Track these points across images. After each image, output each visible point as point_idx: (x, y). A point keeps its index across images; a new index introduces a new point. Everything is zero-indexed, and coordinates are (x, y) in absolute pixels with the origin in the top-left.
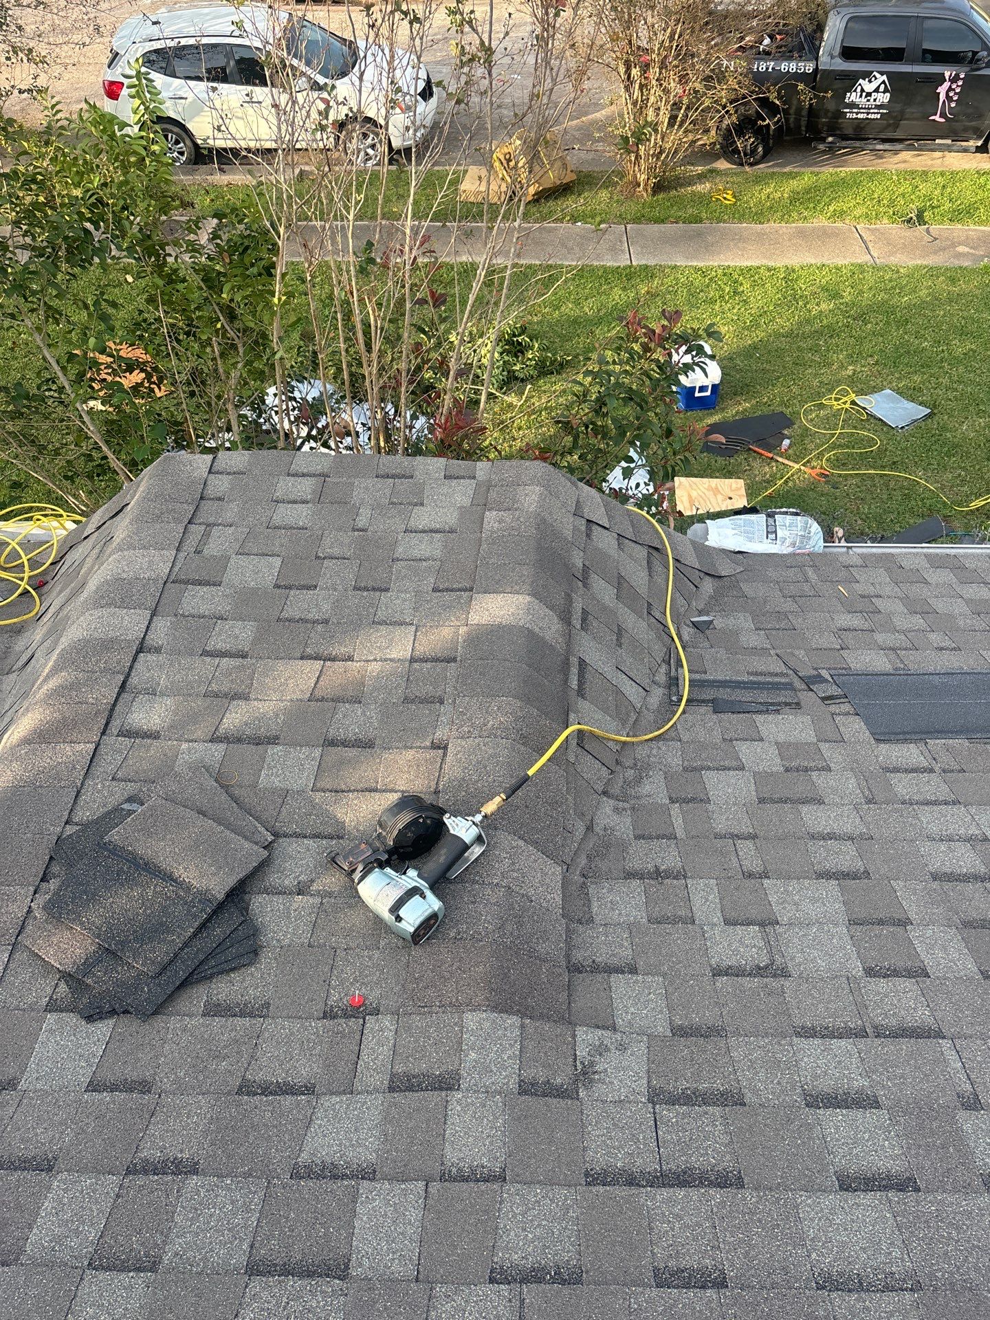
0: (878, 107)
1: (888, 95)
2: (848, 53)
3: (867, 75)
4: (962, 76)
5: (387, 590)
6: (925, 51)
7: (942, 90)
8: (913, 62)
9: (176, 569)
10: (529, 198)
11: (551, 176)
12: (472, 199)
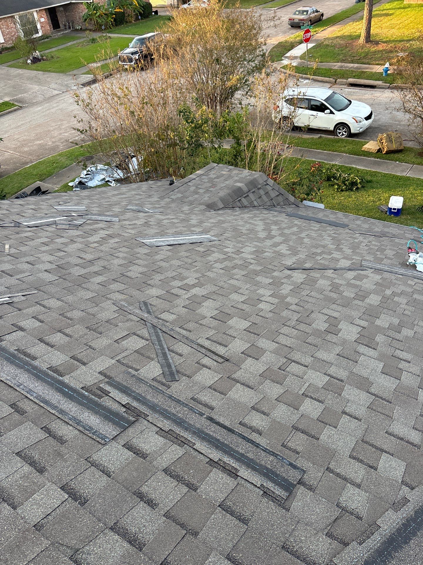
10: (385, 152)
11: (394, 147)
12: (366, 150)
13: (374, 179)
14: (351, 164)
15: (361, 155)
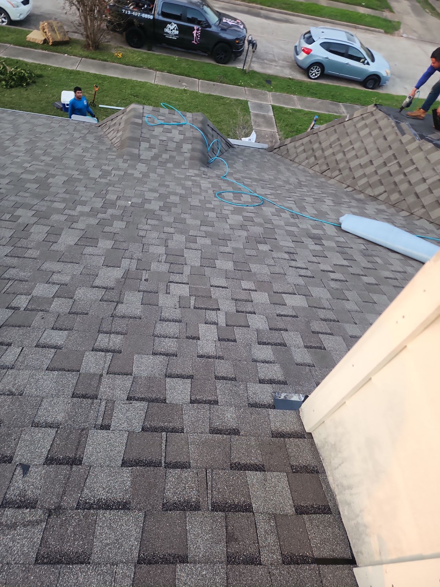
0: (175, 35)
1: (178, 31)
3: (170, 23)
4: (200, 29)
7: (195, 32)
8: (184, 21)
10: (50, 44)
11: (59, 37)
12: (31, 40)
13: (44, 73)
14: (18, 57)
15: (27, 46)
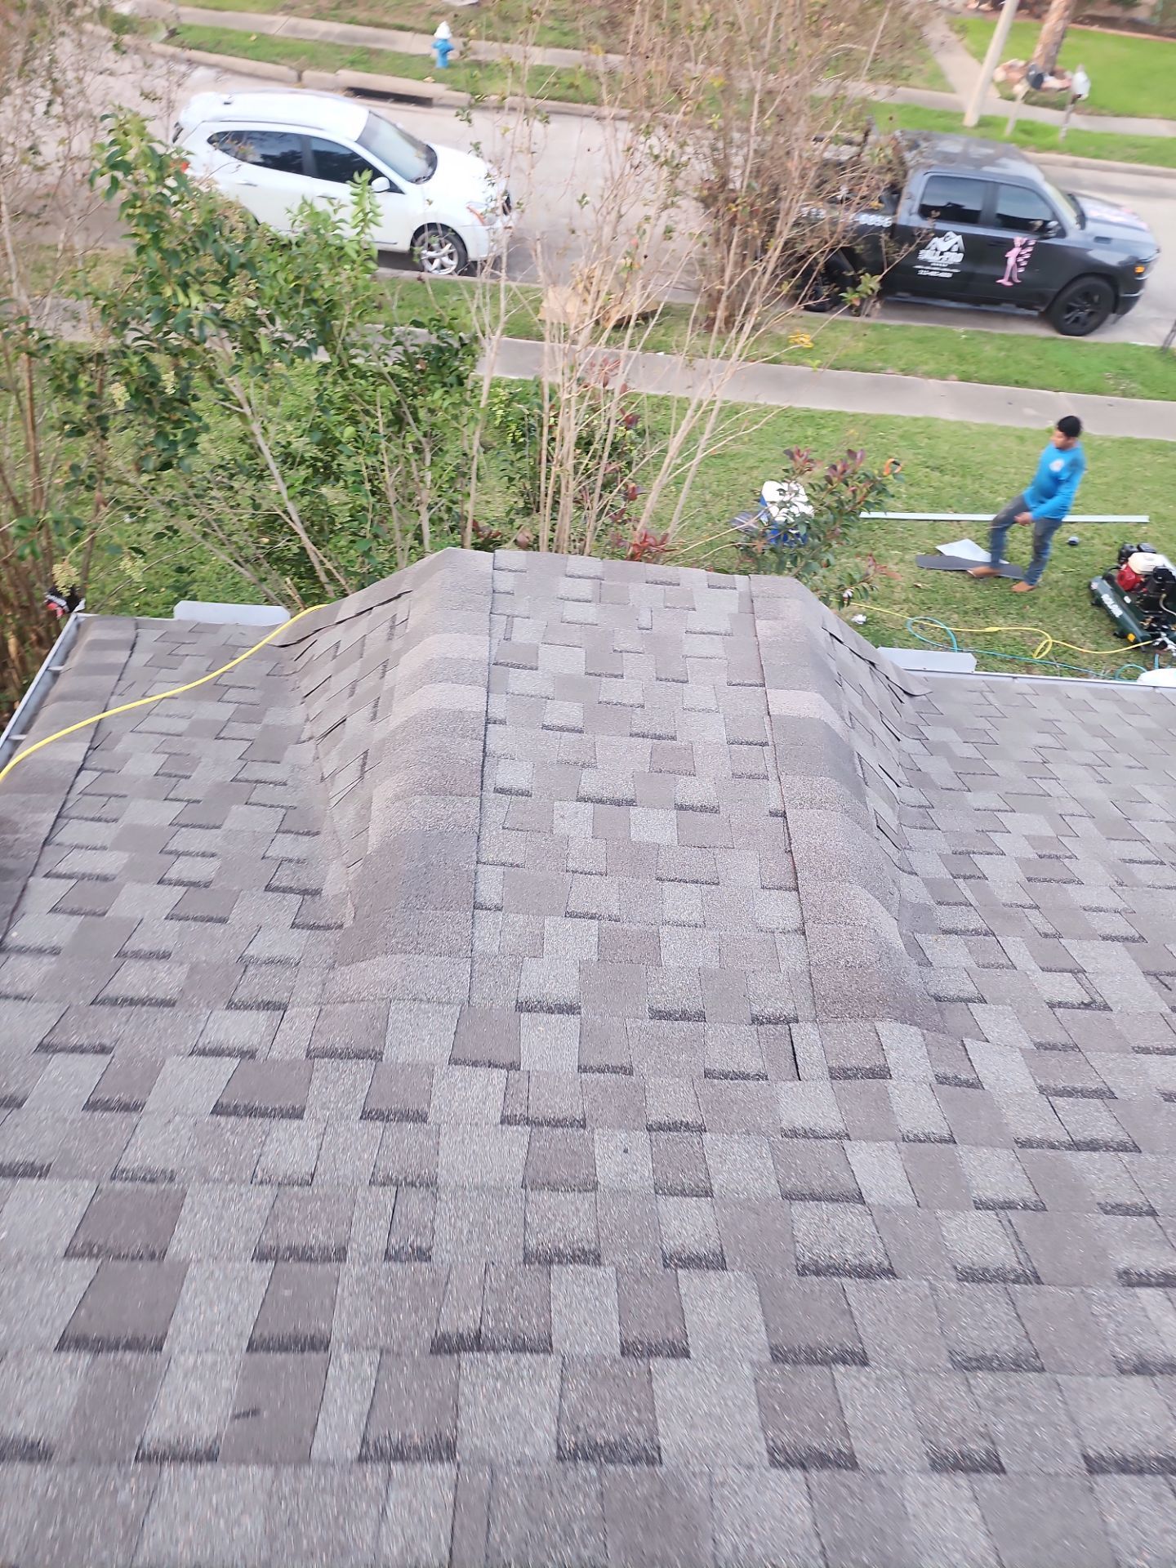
0: (950, 266)
1: (961, 255)
2: (925, 211)
3: (941, 234)
4: (1032, 243)
5: (687, 682)
6: (1000, 216)
7: (1011, 256)
8: (987, 224)
9: (493, 653)
10: (612, 323)
11: (634, 304)
